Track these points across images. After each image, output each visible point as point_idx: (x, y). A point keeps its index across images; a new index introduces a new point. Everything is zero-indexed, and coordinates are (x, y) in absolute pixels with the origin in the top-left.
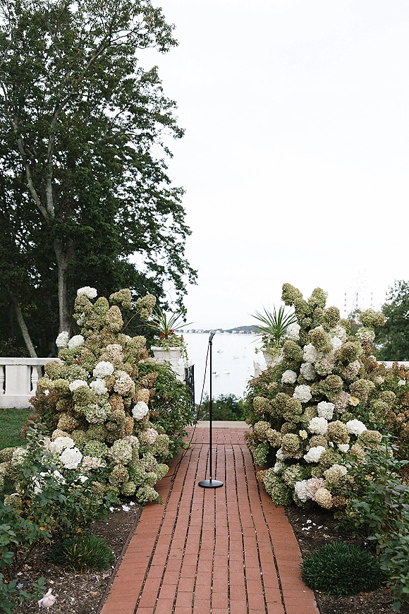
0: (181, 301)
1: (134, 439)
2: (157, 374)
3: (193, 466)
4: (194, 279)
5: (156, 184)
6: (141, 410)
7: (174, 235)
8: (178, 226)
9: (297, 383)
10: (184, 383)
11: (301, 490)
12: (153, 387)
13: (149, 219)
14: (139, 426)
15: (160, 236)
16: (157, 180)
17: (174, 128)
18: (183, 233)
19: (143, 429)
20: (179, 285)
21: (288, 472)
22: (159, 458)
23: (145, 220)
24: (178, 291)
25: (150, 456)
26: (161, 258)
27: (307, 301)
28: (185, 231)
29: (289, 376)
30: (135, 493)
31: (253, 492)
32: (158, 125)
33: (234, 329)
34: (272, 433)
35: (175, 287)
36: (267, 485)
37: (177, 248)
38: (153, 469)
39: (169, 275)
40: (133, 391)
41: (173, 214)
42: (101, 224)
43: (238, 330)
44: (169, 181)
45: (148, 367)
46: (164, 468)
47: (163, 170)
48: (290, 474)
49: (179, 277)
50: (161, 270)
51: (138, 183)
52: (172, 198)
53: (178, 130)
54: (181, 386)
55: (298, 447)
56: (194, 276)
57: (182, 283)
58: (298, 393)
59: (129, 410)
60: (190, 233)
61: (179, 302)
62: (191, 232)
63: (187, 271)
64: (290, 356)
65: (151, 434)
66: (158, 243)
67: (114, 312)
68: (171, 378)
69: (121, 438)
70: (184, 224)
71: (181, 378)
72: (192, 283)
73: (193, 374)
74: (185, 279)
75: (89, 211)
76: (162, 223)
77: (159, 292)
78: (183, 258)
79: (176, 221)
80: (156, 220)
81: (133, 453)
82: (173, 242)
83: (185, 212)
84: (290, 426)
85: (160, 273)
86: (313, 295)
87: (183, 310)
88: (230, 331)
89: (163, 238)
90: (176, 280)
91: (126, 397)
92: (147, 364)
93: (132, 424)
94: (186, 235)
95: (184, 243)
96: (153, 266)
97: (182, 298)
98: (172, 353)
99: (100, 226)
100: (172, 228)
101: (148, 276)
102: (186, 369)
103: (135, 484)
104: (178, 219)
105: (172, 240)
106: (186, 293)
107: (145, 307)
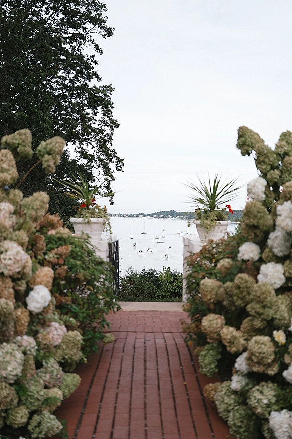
0: (109, 186)
1: (28, 341)
2: (70, 248)
3: (115, 368)
4: (120, 166)
5: (87, 81)
6: (40, 297)
7: (103, 127)
8: (107, 119)
9: (261, 261)
10: (106, 260)
11: (281, 427)
12: (64, 264)
13: (81, 112)
14: (38, 321)
15: (90, 127)
16: (89, 78)
17: (103, 27)
18: (111, 126)
19: (45, 324)
20: (107, 171)
21: (257, 395)
22: (66, 365)
23: (77, 114)
24: (106, 177)
25: (52, 364)
26: (91, 148)
27: (273, 148)
28: (114, 124)
29: (249, 251)
30: (28, 423)
31: (199, 413)
32: (89, 25)
33: (155, 214)
34: (228, 332)
35: (103, 173)
36: (221, 408)
37: (106, 138)
38: (57, 383)
39: (98, 162)
40: (28, 270)
41: (102, 108)
42: (34, 112)
43: (158, 215)
44: (99, 79)
45: (60, 239)
46: (73, 379)
47: (93, 65)
48: (260, 397)
49: (107, 164)
50: (91, 158)
51: (72, 81)
52: (101, 94)
53: (108, 29)
54: (101, 263)
55: (273, 357)
56: (121, 164)
57: (110, 169)
58: (266, 275)
59: (21, 298)
60: (117, 126)
61: (108, 187)
62: (119, 125)
63: (114, 159)
64: (255, 222)
65: (57, 332)
66: (88, 134)
67: (4, 159)
68: (90, 253)
69: (7, 341)
70: (112, 118)
71: (102, 254)
72: (119, 170)
73: (118, 250)
74: (112, 166)
75: (23, 98)
76: (93, 116)
77: (89, 177)
78: (112, 148)
79: (105, 115)
80: (87, 113)
81: (25, 363)
82: (103, 134)
83: (113, 106)
84: (258, 324)
85: (91, 160)
86: (281, 140)
87: (110, 194)
88: (151, 216)
89: (93, 130)
90: (104, 168)
91: (19, 280)
92: (59, 235)
93: (25, 319)
94: (113, 127)
95: (112, 134)
96: (84, 154)
97: (110, 183)
98: (94, 226)
99: (34, 113)
100: (101, 121)
101: (79, 163)
102: (110, 244)
103: (28, 408)
104: (108, 113)
105: (101, 131)
106: (113, 178)
107: (49, 154)
